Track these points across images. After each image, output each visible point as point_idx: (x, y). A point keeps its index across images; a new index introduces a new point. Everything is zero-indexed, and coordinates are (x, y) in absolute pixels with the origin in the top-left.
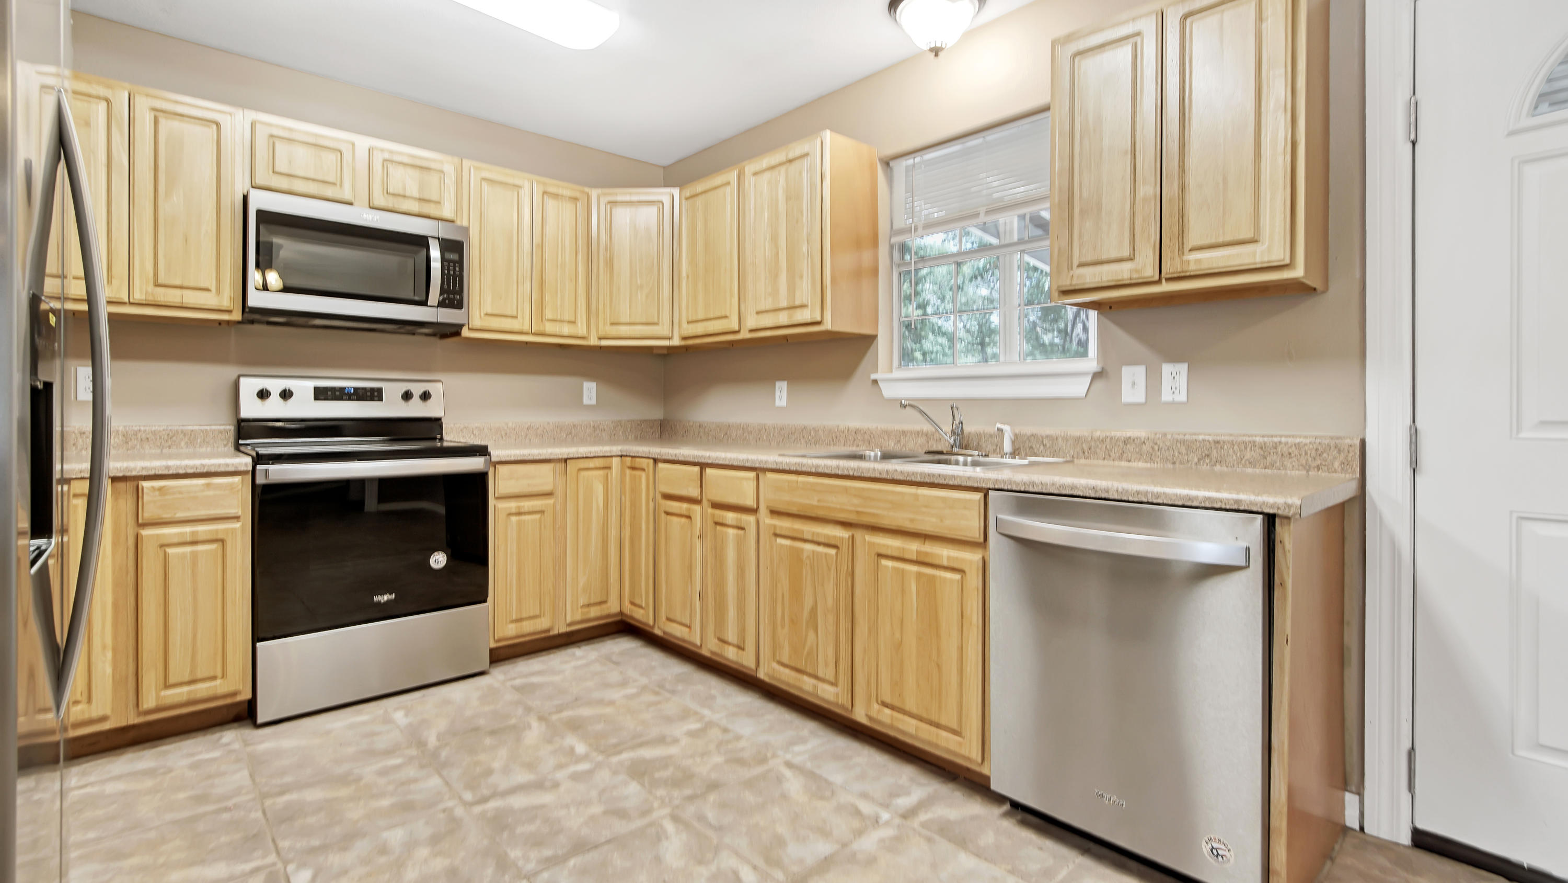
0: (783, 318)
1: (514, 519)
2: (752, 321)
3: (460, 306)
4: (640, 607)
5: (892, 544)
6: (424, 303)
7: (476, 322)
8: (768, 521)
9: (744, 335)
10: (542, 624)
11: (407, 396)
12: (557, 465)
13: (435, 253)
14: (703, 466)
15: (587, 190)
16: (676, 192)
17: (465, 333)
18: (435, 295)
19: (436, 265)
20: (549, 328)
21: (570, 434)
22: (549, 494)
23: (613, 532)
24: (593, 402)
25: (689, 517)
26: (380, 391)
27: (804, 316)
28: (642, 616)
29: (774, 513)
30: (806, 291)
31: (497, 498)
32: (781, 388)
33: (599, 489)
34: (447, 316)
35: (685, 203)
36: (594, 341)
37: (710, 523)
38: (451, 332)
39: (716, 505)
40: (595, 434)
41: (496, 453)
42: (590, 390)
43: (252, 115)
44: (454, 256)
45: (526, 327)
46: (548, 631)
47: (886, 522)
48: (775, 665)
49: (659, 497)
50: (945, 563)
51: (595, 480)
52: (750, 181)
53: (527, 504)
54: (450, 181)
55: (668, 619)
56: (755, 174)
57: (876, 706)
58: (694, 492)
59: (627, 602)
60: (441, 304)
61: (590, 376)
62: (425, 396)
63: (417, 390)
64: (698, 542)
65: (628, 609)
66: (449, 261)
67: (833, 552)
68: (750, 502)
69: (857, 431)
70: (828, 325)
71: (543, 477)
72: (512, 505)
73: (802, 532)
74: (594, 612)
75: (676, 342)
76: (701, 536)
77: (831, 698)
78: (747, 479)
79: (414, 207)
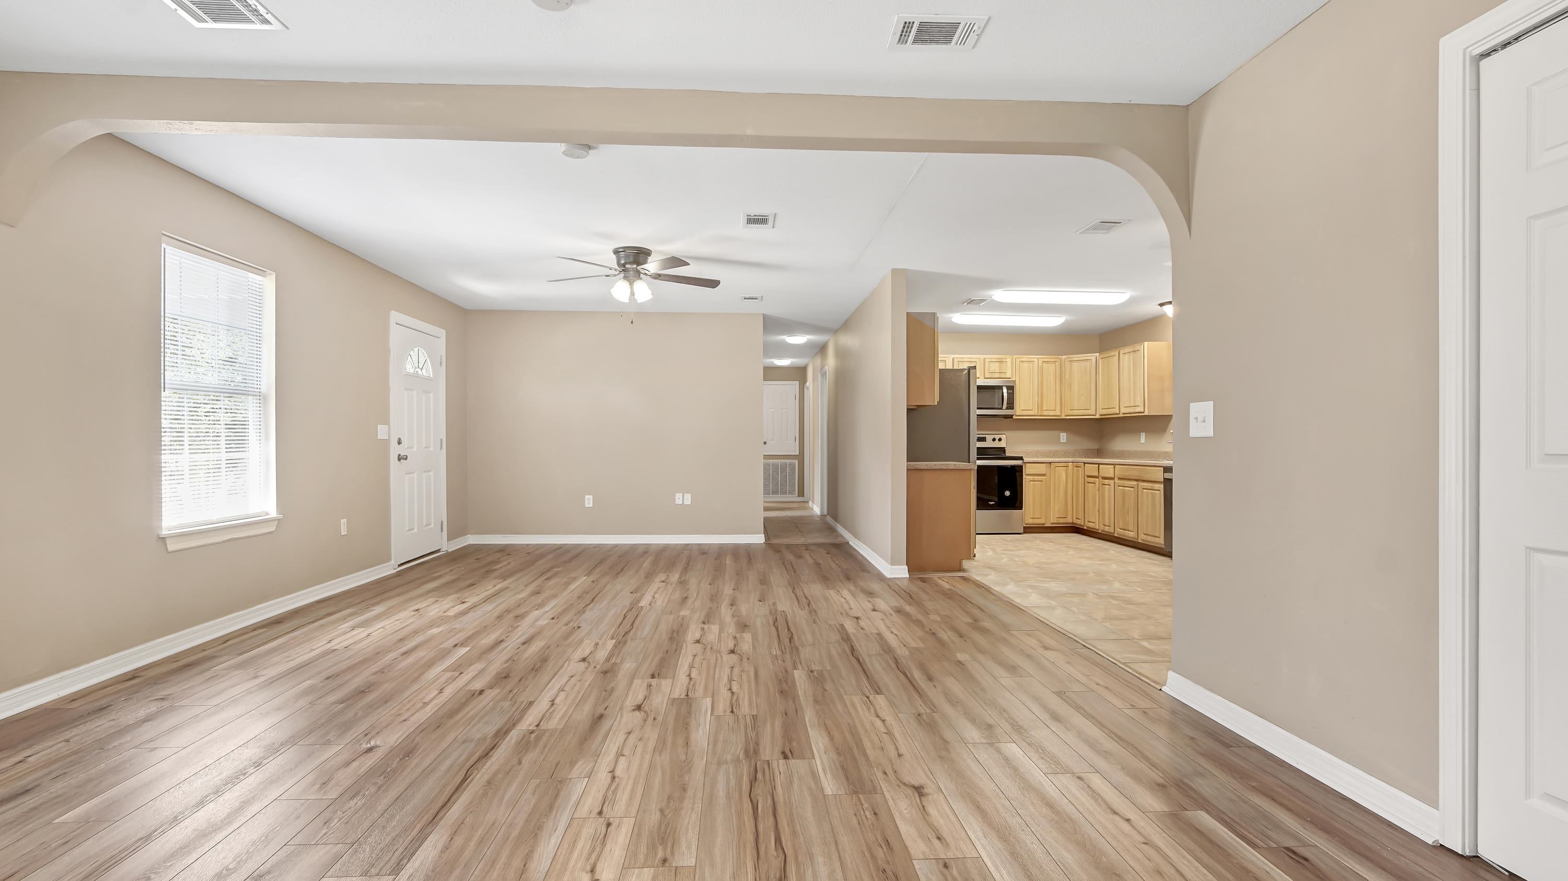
0: (1132, 410)
1: (1031, 482)
2: (1123, 410)
3: (1013, 409)
4: (1079, 519)
5: (1146, 484)
6: (1001, 409)
7: (1018, 413)
8: (1117, 481)
9: (1121, 415)
10: (1041, 521)
11: (994, 440)
12: (1047, 465)
13: (1005, 390)
14: (1099, 464)
15: (1060, 357)
16: (1097, 354)
17: (1014, 417)
18: (1005, 406)
19: (1005, 395)
20: (1045, 413)
21: (1055, 454)
22: (1044, 475)
23: (1070, 491)
24: (1065, 441)
25: (1094, 483)
26: (985, 437)
27: (1138, 409)
28: (1080, 522)
29: (1119, 479)
30: (1139, 401)
31: (1026, 475)
32: (1143, 435)
33: (1064, 474)
34: (1009, 412)
35: (1100, 360)
36: (1063, 417)
37: (1101, 485)
38: (1011, 417)
39: (1104, 478)
40: (1066, 454)
41: (1026, 459)
42: (1063, 436)
43: (953, 356)
44: (1011, 391)
45: (1036, 414)
46: (1043, 524)
47: (1145, 479)
48: (1119, 530)
49: (1086, 476)
50: (1156, 489)
51: (1062, 472)
52: (1121, 355)
53: (1037, 478)
54: (1009, 364)
55: (1089, 522)
56: (1123, 354)
57: (1143, 535)
58: (1096, 474)
59: (1075, 519)
60: (1007, 409)
61: (1064, 430)
62: (1000, 440)
63: (997, 437)
64: (1098, 491)
65: (1075, 521)
66: (1009, 393)
67: (1133, 489)
68: (1112, 476)
69: (1166, 453)
70: (1146, 413)
71: (1042, 469)
72: (1031, 477)
73: (1125, 484)
74: (1061, 521)
75: (1098, 416)
76: (1098, 490)
77: (1132, 536)
78: (1111, 468)
79: (997, 375)
